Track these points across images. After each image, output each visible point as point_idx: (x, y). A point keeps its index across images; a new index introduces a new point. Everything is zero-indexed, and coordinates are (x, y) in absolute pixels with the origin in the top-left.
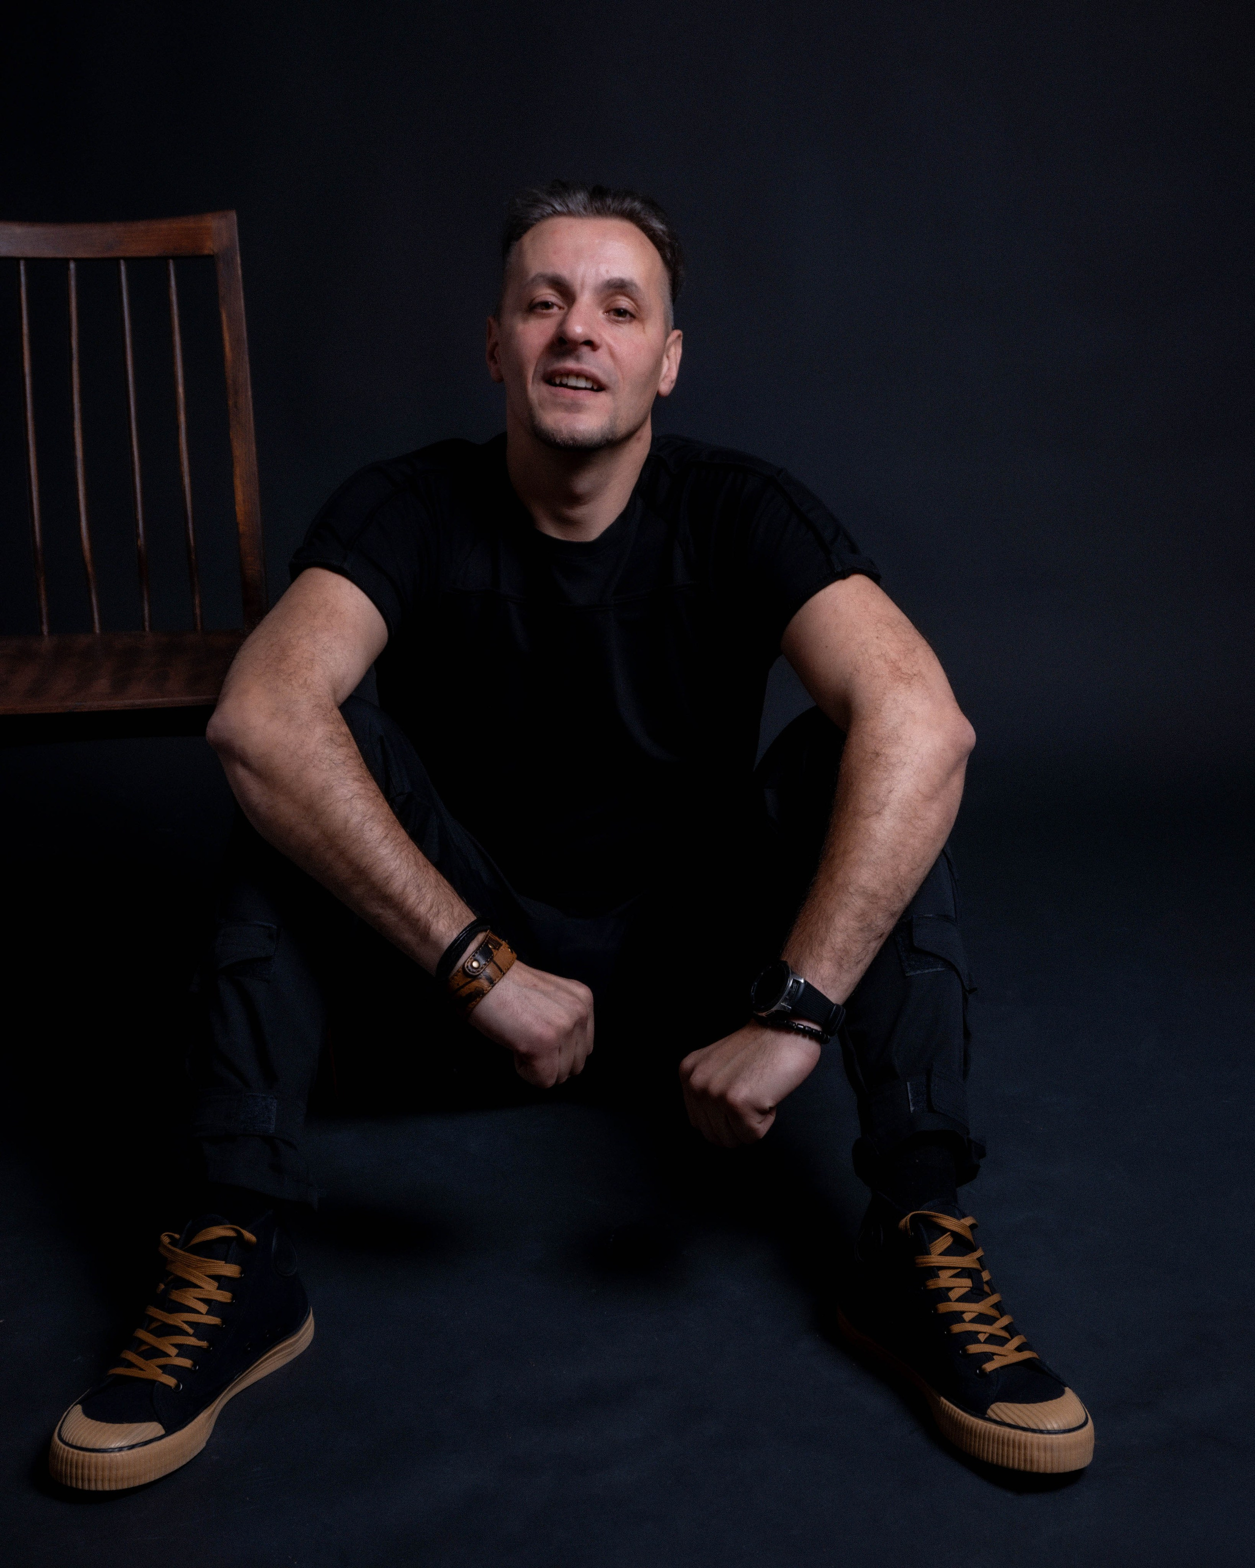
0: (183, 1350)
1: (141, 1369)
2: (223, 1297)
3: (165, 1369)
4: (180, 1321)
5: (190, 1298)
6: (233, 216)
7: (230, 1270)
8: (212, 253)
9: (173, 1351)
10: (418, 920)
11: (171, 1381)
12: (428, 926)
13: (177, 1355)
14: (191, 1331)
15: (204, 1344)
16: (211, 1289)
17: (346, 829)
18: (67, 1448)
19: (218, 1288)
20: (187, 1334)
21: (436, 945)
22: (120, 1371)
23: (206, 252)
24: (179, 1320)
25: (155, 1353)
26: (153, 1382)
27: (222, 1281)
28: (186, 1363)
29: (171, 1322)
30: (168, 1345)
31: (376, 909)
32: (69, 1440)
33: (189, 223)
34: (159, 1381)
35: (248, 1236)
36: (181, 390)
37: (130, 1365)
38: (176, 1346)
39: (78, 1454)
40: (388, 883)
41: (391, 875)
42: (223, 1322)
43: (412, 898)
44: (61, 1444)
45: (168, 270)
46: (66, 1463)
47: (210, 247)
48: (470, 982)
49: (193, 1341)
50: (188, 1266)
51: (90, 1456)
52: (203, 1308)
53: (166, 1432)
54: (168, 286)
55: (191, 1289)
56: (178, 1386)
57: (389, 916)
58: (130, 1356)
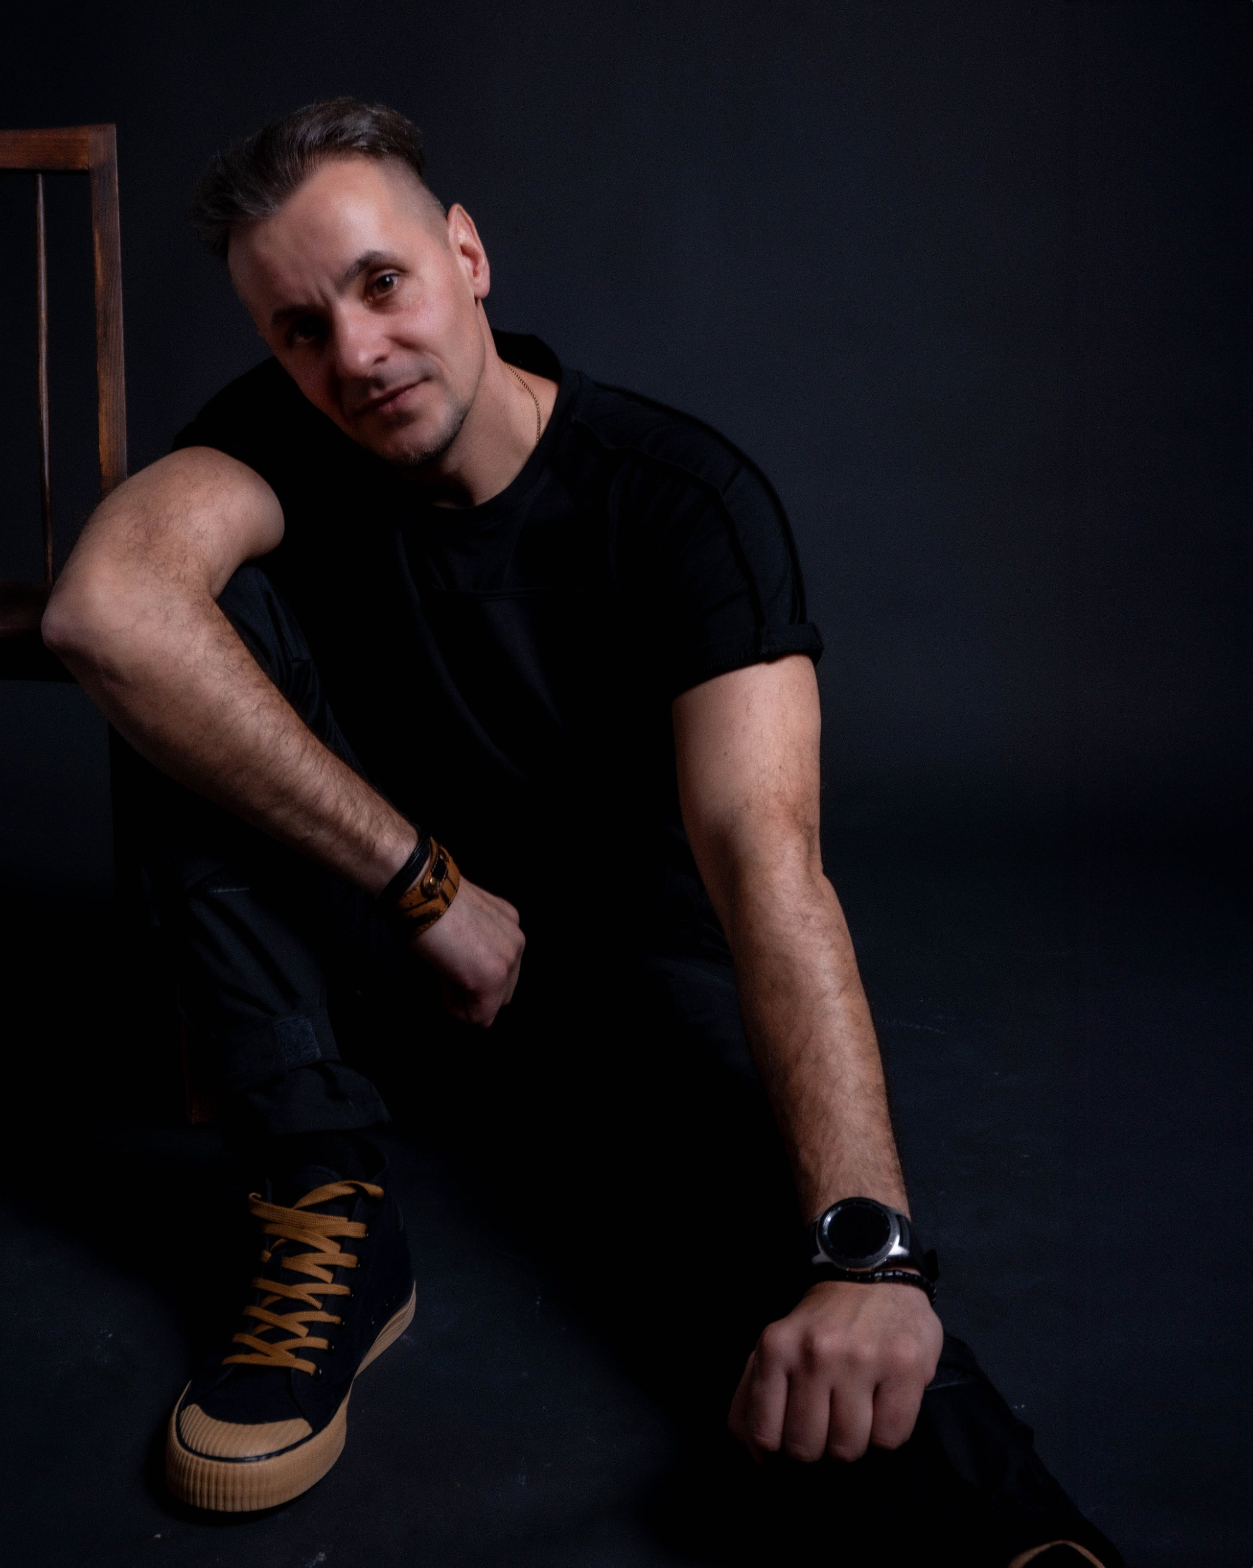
0: (314, 1328)
1: (267, 1355)
2: (347, 1260)
3: (298, 1352)
4: (306, 1295)
5: (308, 1264)
6: (113, 130)
7: (354, 1229)
8: (86, 168)
9: (303, 1331)
10: (359, 839)
11: (308, 1367)
12: (372, 843)
13: (309, 1335)
14: (318, 1305)
15: (335, 1319)
16: (333, 1254)
17: (258, 747)
18: (191, 1455)
19: (342, 1251)
20: (314, 1308)
21: (384, 864)
22: (241, 1359)
23: (80, 167)
24: (303, 1291)
25: (279, 1334)
26: (287, 1371)
27: (343, 1242)
28: (321, 1343)
29: (294, 1296)
30: (294, 1322)
31: (302, 829)
32: (196, 1447)
33: (64, 134)
34: (294, 1368)
35: (374, 1189)
36: (43, 315)
37: (250, 1350)
38: (305, 1324)
39: (211, 1466)
40: (317, 802)
41: (320, 794)
42: (352, 1291)
43: (348, 815)
44: (183, 1451)
45: (36, 185)
46: (195, 1476)
47: (85, 161)
48: (426, 902)
49: (323, 1317)
50: (303, 1228)
51: (226, 1468)
52: (327, 1276)
53: (314, 1429)
54: (36, 202)
55: (310, 1255)
56: (316, 1371)
57: (323, 837)
58: (250, 1340)
